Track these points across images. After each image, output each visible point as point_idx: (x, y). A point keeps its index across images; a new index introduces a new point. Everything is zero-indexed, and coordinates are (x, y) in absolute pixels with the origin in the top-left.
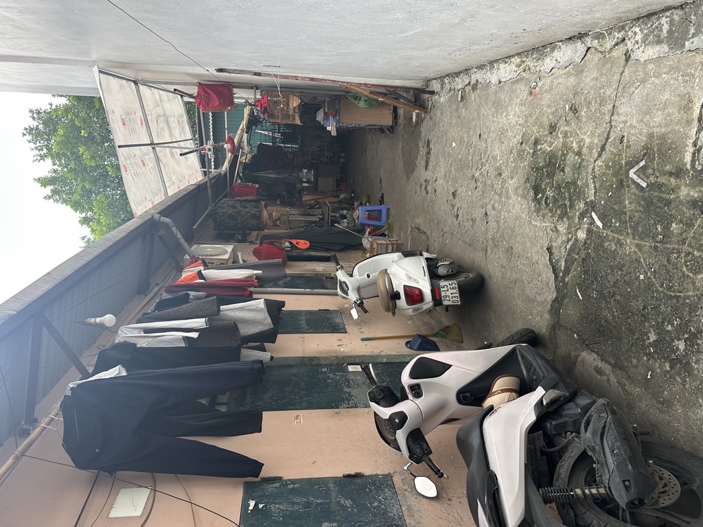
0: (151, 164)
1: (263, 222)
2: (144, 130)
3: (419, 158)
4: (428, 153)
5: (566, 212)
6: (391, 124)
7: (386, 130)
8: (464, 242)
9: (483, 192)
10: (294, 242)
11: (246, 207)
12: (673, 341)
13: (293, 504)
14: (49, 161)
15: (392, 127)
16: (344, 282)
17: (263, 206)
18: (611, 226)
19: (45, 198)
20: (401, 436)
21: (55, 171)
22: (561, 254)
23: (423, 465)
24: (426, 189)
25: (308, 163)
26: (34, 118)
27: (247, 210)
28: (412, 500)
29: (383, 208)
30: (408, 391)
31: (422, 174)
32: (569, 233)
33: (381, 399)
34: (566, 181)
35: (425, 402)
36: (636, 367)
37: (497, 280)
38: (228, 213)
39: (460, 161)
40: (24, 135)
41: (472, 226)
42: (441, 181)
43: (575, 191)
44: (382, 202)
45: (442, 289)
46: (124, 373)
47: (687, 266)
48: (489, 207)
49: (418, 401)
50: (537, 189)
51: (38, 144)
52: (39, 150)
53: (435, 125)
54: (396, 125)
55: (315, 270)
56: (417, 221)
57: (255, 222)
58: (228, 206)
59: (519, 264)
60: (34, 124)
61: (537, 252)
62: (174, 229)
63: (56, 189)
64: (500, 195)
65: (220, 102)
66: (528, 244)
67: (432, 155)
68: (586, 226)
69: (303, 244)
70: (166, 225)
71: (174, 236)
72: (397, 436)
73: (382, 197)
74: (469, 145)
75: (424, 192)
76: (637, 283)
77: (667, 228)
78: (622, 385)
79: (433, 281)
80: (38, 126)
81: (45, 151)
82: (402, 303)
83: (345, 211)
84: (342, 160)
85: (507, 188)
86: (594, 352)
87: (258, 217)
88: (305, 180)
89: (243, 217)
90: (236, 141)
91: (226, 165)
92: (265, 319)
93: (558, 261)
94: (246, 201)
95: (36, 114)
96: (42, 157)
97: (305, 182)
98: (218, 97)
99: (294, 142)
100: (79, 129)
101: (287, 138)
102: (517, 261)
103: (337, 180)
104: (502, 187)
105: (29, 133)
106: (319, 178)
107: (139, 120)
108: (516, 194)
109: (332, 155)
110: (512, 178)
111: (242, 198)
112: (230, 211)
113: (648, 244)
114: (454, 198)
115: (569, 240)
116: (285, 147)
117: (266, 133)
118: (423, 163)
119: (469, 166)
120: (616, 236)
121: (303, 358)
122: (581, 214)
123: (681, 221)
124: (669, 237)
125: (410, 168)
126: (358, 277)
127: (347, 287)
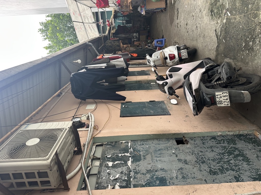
0: (83, 29)
1: (121, 47)
2: (80, 18)
3: (175, 16)
4: (178, 13)
5: (220, 15)
6: (165, 7)
7: (163, 10)
8: (190, 40)
9: (196, 19)
10: (132, 54)
11: (115, 43)
12: (249, 43)
13: (135, 106)
14: (47, 40)
15: (165, 8)
16: (149, 59)
17: (121, 42)
18: (233, 14)
19: (47, 54)
20: (166, 88)
21: (50, 44)
22: (219, 31)
23: (173, 96)
24: (177, 27)
25: (136, 31)
26: (41, 25)
27: (115, 44)
28: (170, 105)
29: (163, 40)
30: (168, 76)
31: (176, 21)
32: (221, 22)
33: (160, 79)
34: (220, 4)
35: (174, 79)
36: (239, 56)
37: (200, 48)
38: (109, 45)
39: (188, 11)
40: (39, 31)
41: (193, 33)
42: (182, 21)
43: (223, 7)
44: (163, 38)
45: (182, 53)
46: (86, 71)
47: (253, 17)
48: (198, 24)
49: (172, 79)
50: (212, 11)
51: (43, 35)
52: (44, 36)
53: (180, 2)
54: (167, 7)
55: (139, 62)
56: (175, 40)
57: (118, 48)
58: (109, 43)
59: (207, 40)
60: (41, 27)
61: (212, 33)
62: (93, 47)
63: (50, 50)
64: (201, 18)
65: (104, 4)
66: (209, 31)
67: (179, 13)
68: (226, 17)
69: (135, 55)
70: (90, 45)
71: (93, 49)
72: (165, 89)
73: (163, 36)
74: (191, 4)
75: (177, 28)
76: (240, 29)
77: (248, 8)
78: (235, 64)
79: (179, 51)
80: (42, 28)
81: (46, 37)
82: (168, 60)
83: (150, 44)
84: (148, 29)
85: (203, 15)
86: (228, 58)
87: (119, 46)
88: (135, 37)
89: (114, 46)
90: (110, 22)
91: (107, 32)
92: (124, 64)
93: (218, 33)
94: (115, 40)
95: (42, 24)
96: (45, 39)
97: (135, 38)
98: (103, 2)
99: (130, 23)
100: (56, 27)
101: (128, 22)
102: (206, 39)
103: (147, 36)
104: (202, 15)
105: (40, 31)
106: (140, 36)
107: (78, 14)
108: (206, 16)
109: (145, 27)
110: (204, 11)
111: (113, 40)
112: (110, 44)
113: (243, 15)
114: (187, 26)
115: (221, 24)
116: (127, 26)
117: (120, 21)
118: (176, 18)
119: (191, 12)
120: (234, 17)
121: (137, 81)
122: (224, 14)
123: (251, 4)
124: (248, 10)
125: (172, 21)
126: (154, 58)
127: (150, 61)
